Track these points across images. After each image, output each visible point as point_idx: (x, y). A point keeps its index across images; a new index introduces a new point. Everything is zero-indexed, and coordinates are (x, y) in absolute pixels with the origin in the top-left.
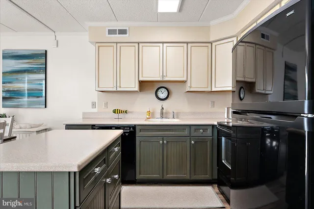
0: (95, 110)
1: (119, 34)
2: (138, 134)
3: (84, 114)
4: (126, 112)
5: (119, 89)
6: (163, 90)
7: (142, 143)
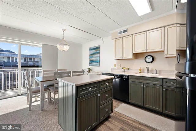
0: (116, 68)
1: (123, 33)
2: (130, 80)
3: (112, 69)
4: (128, 69)
5: (123, 58)
6: (149, 57)
7: (132, 84)
